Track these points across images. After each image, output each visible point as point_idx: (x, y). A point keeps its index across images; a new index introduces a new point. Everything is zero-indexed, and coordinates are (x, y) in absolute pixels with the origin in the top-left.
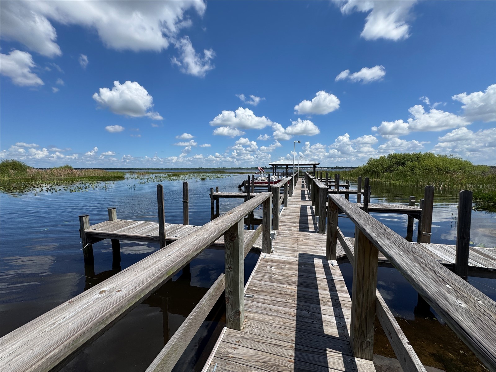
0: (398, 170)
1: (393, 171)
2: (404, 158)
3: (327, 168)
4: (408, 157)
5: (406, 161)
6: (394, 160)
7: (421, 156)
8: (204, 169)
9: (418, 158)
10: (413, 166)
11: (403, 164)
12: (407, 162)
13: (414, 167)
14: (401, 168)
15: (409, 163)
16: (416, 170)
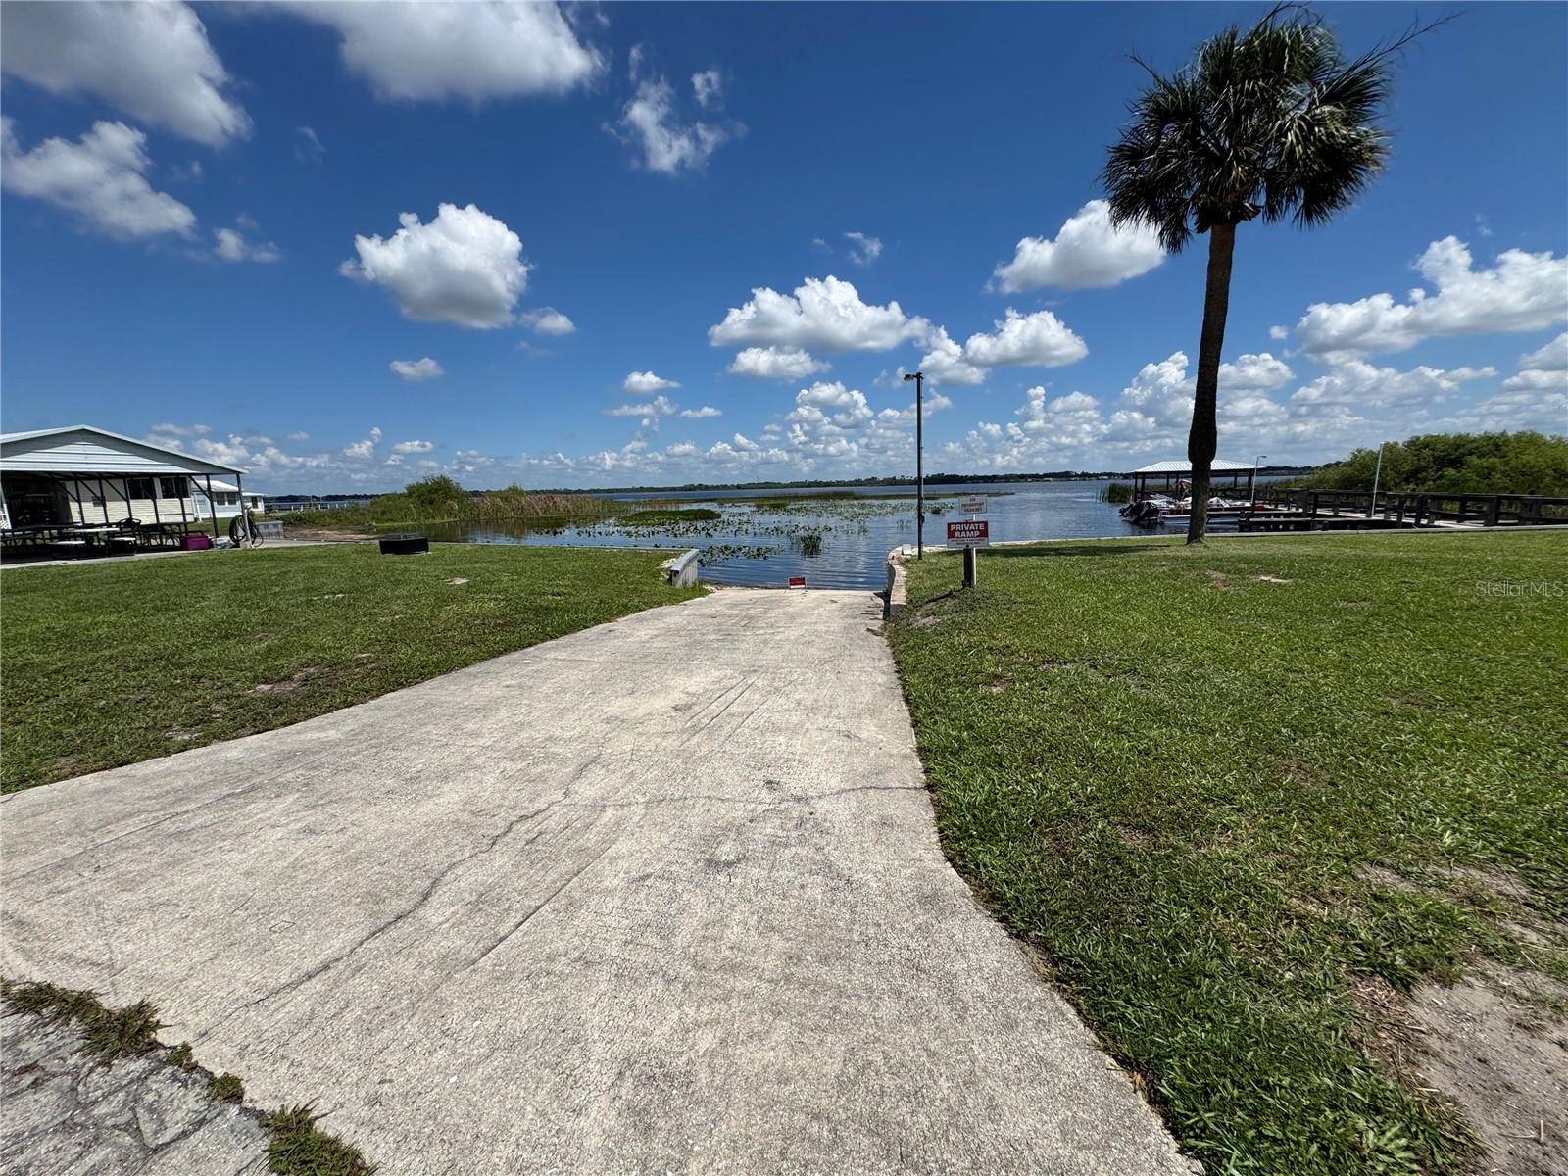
0: (1440, 478)
1: (1425, 480)
2: (1459, 446)
3: (1106, 474)
4: (1469, 446)
5: (1464, 455)
6: (1427, 452)
7: (1507, 442)
8: (707, 488)
9: (1498, 447)
10: (1487, 468)
11: (1456, 463)
12: (1469, 458)
13: (1492, 469)
14: (1451, 472)
15: (1474, 460)
16: (1496, 477)
